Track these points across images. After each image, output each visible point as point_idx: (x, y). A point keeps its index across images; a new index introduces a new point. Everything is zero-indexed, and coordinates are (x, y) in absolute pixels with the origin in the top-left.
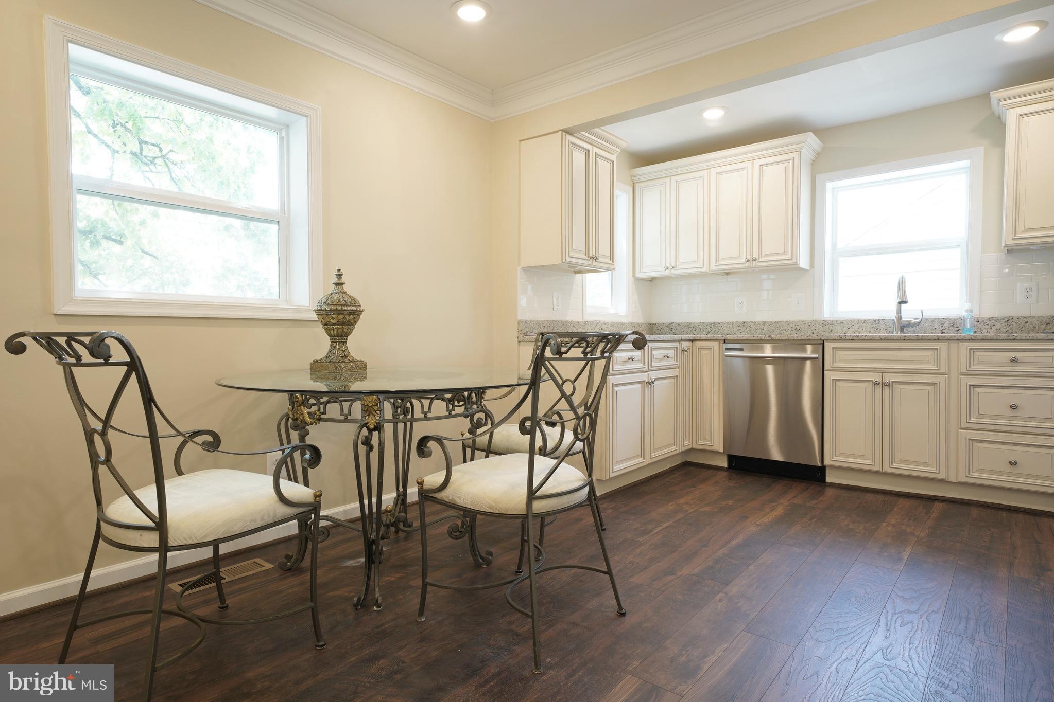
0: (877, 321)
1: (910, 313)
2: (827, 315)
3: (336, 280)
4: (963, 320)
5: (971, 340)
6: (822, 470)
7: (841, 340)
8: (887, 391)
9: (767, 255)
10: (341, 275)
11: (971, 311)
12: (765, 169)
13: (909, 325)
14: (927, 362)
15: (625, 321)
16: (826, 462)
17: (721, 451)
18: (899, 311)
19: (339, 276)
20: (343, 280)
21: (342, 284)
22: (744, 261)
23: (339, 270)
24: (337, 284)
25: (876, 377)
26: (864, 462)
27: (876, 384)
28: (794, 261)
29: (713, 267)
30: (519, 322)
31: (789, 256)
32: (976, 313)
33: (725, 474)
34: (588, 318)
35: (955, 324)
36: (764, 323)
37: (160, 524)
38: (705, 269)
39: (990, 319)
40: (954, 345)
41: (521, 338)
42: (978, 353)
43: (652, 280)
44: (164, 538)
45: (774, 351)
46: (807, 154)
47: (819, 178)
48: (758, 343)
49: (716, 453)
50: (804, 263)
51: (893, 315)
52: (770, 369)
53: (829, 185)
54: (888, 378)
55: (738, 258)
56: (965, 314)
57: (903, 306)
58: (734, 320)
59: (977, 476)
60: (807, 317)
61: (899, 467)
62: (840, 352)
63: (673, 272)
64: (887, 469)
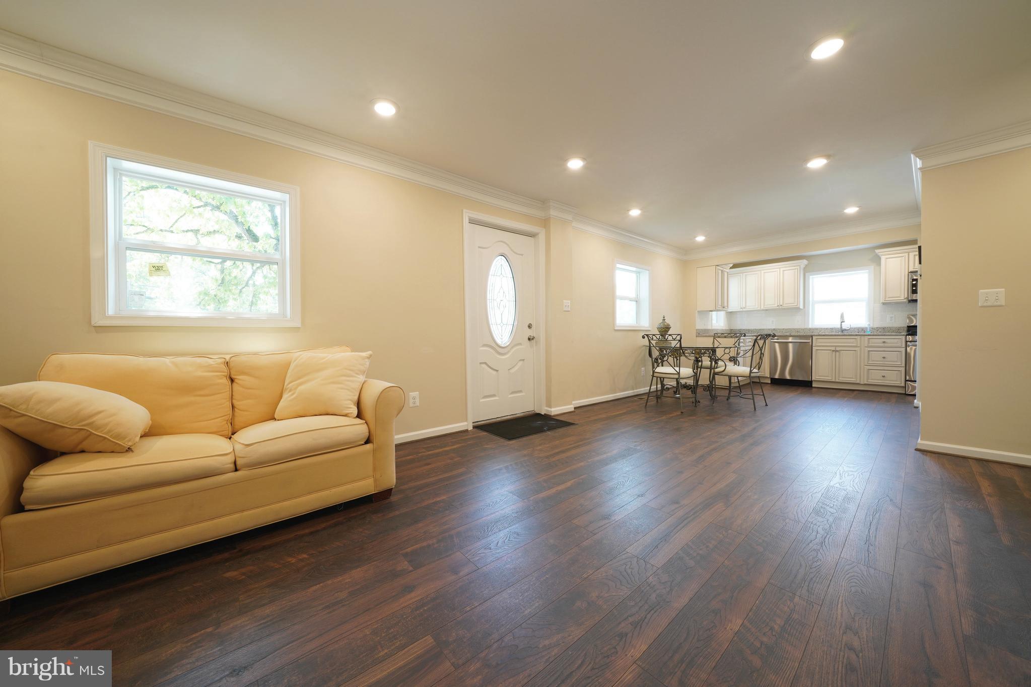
0: (832, 329)
1: (845, 326)
2: (810, 326)
4: (866, 328)
5: (869, 335)
6: (811, 382)
7: (819, 335)
8: (837, 353)
9: (786, 304)
11: (869, 325)
12: (785, 272)
13: (845, 330)
14: (852, 343)
15: (724, 328)
16: (813, 379)
17: (769, 376)
18: (841, 325)
19: (664, 317)
22: (776, 306)
25: (833, 349)
26: (829, 378)
27: (833, 351)
28: (798, 306)
29: (762, 308)
30: (697, 330)
31: (796, 304)
32: (871, 326)
33: (769, 385)
34: (713, 328)
35: (863, 330)
36: (783, 329)
37: (679, 373)
38: (759, 309)
39: (877, 328)
40: (862, 337)
41: (698, 335)
42: (871, 340)
43: (731, 312)
44: (679, 376)
45: (792, 340)
46: (803, 266)
47: (806, 274)
48: (786, 337)
49: (767, 377)
50: (801, 307)
51: (839, 326)
52: (791, 345)
53: (811, 277)
54: (838, 349)
55: (774, 304)
56: (867, 326)
57: (843, 323)
58: (770, 328)
59: (871, 381)
60: (803, 327)
61: (842, 380)
62: (818, 340)
63: (744, 310)
64: (837, 381)
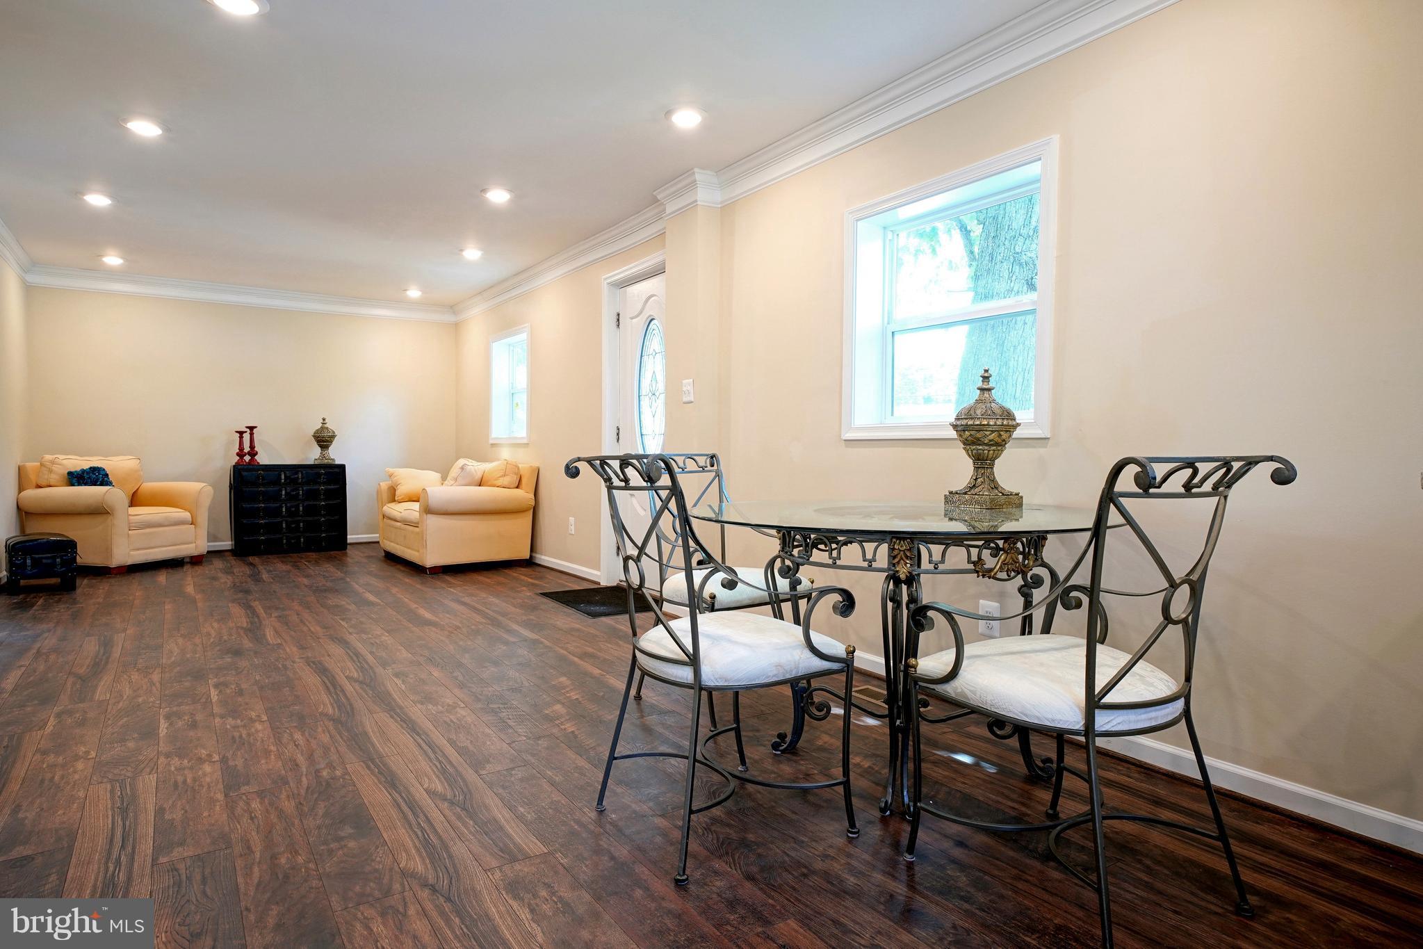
3: (980, 384)
10: (988, 378)
19: (986, 378)
20: (991, 385)
21: (989, 390)
23: (986, 371)
24: (982, 390)
